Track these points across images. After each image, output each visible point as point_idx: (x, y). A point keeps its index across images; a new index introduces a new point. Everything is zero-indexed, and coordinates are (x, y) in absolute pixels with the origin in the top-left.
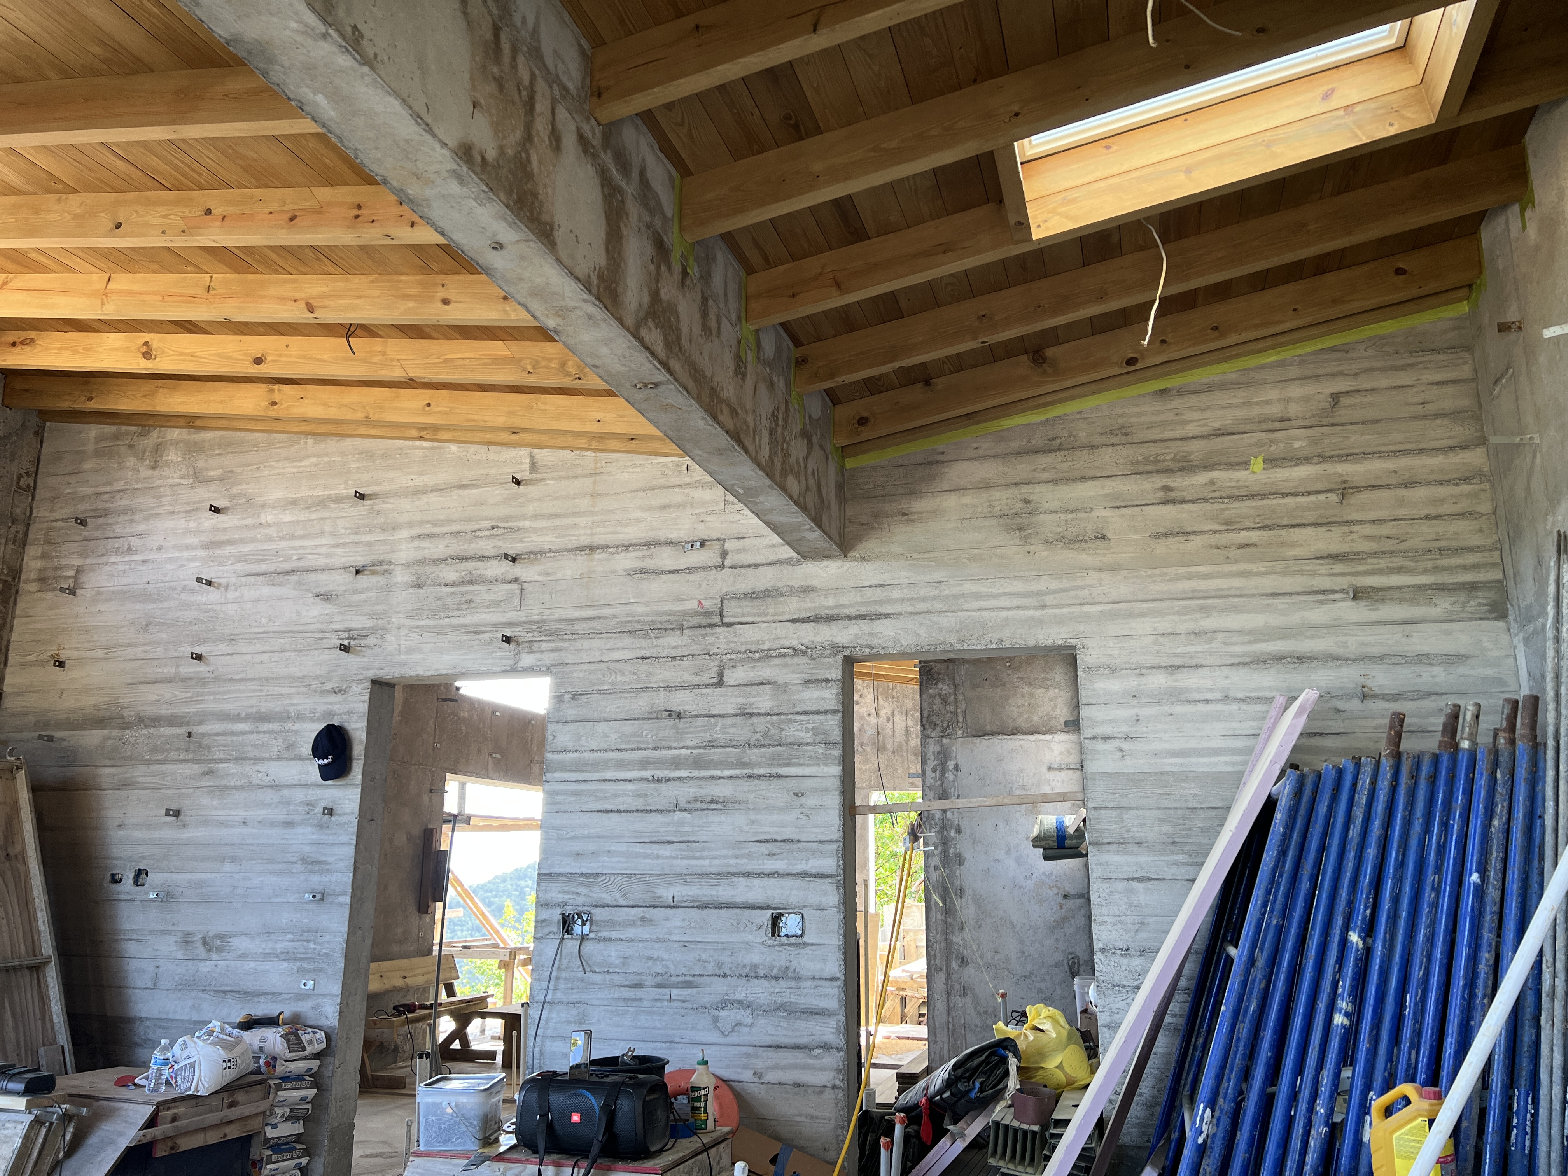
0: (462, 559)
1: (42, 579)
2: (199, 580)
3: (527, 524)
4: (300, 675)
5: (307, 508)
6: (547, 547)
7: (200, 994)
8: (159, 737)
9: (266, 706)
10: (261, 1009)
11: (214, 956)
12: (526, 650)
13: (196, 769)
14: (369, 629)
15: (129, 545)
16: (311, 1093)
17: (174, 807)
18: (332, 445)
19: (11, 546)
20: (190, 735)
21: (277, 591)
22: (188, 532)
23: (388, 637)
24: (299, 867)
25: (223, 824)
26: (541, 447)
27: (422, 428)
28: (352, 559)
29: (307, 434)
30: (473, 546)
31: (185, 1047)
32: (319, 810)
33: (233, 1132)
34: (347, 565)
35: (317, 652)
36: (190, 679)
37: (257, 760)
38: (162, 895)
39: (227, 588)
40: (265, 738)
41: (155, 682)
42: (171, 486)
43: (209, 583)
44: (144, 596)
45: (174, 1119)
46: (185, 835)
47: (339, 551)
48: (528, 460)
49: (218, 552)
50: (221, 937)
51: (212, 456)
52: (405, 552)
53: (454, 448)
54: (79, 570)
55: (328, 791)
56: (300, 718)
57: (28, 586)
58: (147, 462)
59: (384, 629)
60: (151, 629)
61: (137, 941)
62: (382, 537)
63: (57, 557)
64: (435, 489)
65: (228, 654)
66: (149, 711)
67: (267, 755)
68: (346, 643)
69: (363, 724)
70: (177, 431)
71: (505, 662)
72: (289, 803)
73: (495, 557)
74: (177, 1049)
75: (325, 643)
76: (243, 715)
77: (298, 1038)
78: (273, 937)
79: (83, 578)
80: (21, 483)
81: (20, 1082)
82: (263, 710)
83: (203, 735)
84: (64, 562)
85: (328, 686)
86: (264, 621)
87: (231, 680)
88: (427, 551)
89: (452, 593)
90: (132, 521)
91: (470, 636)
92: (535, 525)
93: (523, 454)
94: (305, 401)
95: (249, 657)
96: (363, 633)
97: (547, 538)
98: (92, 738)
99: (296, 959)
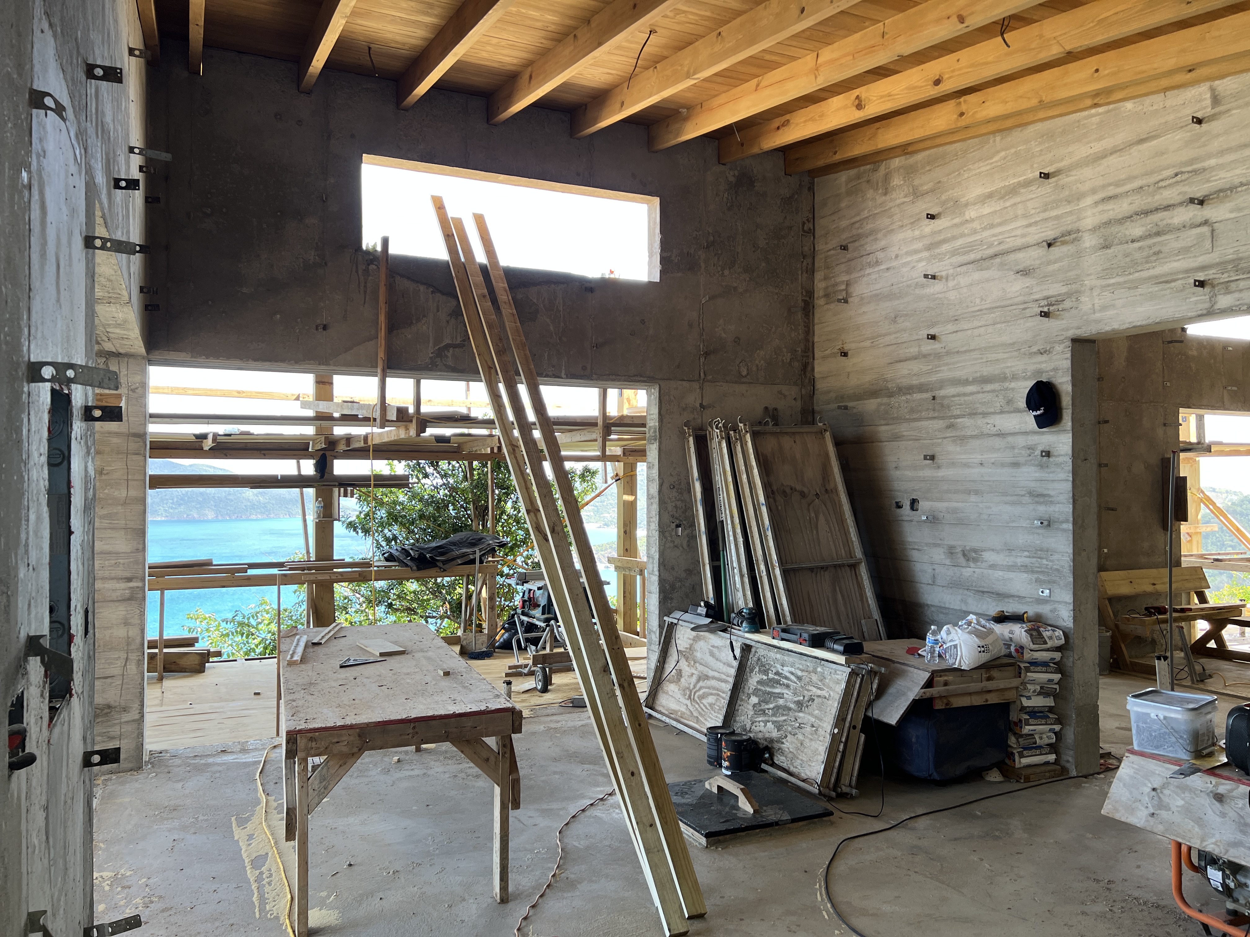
0: (1147, 213)
1: (827, 296)
2: (926, 276)
3: (1212, 162)
4: (1011, 341)
5: (1001, 198)
6: (1237, 181)
7: (966, 591)
8: (914, 401)
9: (987, 371)
10: (1011, 608)
11: (972, 565)
12: (1223, 291)
13: (940, 424)
14: (1065, 294)
15: (877, 258)
16: (1057, 677)
17: (930, 453)
18: (1017, 135)
19: (805, 275)
20: (934, 398)
21: (986, 274)
22: (915, 239)
23: (1083, 299)
24: (1027, 499)
25: (966, 465)
26: (1222, 77)
27: (1097, 94)
28: (1043, 234)
29: (994, 133)
30: (1157, 197)
31: (948, 633)
32: (1038, 452)
33: (993, 699)
34: (1040, 241)
35: (1022, 321)
36: (930, 355)
37: (985, 414)
38: (930, 518)
39: (947, 279)
40: (988, 397)
41: (906, 360)
42: (899, 205)
43: (934, 277)
44: (890, 296)
45: (946, 684)
46: (941, 473)
47: (1032, 229)
48: (1208, 95)
49: (937, 251)
50: (975, 551)
51: (924, 173)
52: (1090, 219)
53: (1129, 105)
54: (848, 284)
55: (1044, 436)
56: (1015, 378)
57: (820, 302)
58: (880, 191)
59: (1078, 292)
60: (899, 320)
61: (918, 550)
62: (1068, 209)
63: (833, 277)
64: (1114, 151)
65: (954, 332)
66: (905, 382)
67: (992, 410)
68: (1046, 309)
69: (1068, 378)
70: (897, 160)
71: (1201, 306)
72: (1013, 448)
73: (1181, 204)
74: (943, 633)
75: (1028, 312)
76: (971, 379)
77: (1040, 634)
78: (1013, 553)
79: (851, 290)
80: (805, 228)
81: (841, 645)
82: (985, 374)
83: (944, 397)
84: (839, 280)
85: (1035, 349)
86: (978, 301)
87: (958, 352)
88: (1111, 212)
89: (1140, 248)
90: (876, 239)
91: (1161, 286)
92: (1221, 161)
93: (1203, 91)
94: (987, 104)
95: (970, 332)
96: (1059, 298)
97: (1238, 172)
98: (871, 405)
99: (1033, 572)
